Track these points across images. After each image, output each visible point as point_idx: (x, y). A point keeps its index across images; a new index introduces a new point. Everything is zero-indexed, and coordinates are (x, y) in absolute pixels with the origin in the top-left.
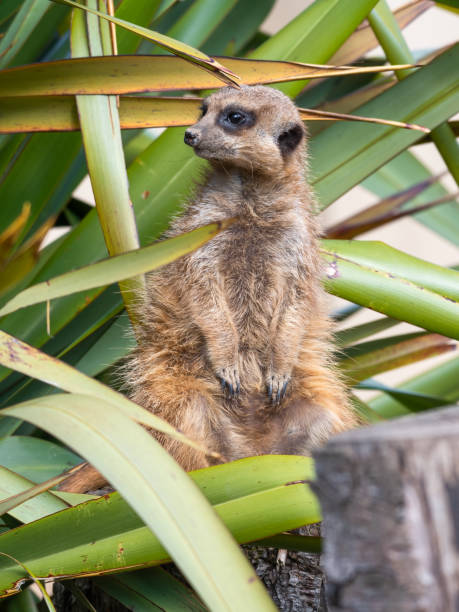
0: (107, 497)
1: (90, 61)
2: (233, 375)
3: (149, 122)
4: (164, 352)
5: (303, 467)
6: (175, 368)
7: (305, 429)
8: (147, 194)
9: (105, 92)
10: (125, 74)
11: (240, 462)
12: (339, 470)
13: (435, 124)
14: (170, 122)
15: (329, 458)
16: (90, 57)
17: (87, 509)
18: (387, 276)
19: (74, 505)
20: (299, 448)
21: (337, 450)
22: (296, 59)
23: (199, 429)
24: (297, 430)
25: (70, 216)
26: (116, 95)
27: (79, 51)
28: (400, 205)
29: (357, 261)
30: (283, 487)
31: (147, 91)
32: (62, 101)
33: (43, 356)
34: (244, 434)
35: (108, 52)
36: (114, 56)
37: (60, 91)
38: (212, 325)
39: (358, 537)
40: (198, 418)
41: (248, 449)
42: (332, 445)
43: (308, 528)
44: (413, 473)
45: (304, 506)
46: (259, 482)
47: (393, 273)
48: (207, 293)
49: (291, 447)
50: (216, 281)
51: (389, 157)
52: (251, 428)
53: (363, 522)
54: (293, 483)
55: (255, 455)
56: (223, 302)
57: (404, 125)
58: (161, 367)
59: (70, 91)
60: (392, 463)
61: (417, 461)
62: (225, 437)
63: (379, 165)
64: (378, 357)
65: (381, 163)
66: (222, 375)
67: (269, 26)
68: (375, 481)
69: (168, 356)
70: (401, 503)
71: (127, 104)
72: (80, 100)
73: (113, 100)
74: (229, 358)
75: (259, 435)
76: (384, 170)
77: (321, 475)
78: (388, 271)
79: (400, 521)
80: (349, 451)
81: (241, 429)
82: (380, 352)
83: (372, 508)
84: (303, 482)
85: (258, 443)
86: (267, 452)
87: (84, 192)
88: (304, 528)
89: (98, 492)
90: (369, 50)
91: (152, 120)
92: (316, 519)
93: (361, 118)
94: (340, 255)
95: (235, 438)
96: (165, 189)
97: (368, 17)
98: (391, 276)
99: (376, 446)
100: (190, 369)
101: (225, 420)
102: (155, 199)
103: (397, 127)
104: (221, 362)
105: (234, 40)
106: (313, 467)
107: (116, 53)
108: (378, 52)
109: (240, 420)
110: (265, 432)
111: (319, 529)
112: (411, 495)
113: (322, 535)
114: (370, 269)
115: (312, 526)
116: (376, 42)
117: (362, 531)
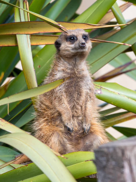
0: (27, 166)
1: (21, 23)
2: (70, 125)
3: (40, 43)
4: (45, 119)
5: (91, 155)
6: (50, 124)
7: (92, 142)
8: (40, 66)
9: (26, 33)
10: (32, 27)
11: (70, 154)
12: (102, 156)
13: (133, 43)
14: (47, 43)
15: (99, 152)
16: (21, 22)
17: (20, 169)
18: (118, 94)
19: (16, 168)
20: (89, 149)
21: (102, 150)
22: (88, 22)
23: (56, 144)
24: (89, 143)
25: (15, 74)
26: (29, 34)
27: (17, 20)
28: (122, 70)
29: (108, 89)
30: (84, 162)
31: (39, 33)
32: (12, 36)
33: (6, 122)
34: (71, 145)
35: (27, 20)
36: (28, 21)
37: (11, 33)
38: (63, 109)
39: (109, 178)
40: (56, 140)
41: (73, 150)
42: (100, 148)
43: (92, 175)
44: (127, 157)
45: (91, 168)
46: (77, 160)
47: (119, 93)
48: (61, 100)
49: (87, 149)
50: (63, 96)
51: (118, 54)
52: (74, 143)
53: (110, 173)
54: (88, 161)
55: (75, 151)
56: (66, 102)
57: (123, 44)
58: (45, 124)
59: (14, 33)
60: (120, 154)
61: (128, 153)
62: (65, 146)
63: (114, 57)
64: (115, 119)
65: (115, 56)
66: (67, 125)
67: (79, 11)
68: (114, 160)
69: (47, 120)
70: (123, 167)
71: (33, 37)
72: (17, 36)
73: (28, 36)
74: (69, 120)
75: (76, 145)
76: (116, 58)
77: (97, 158)
78: (118, 92)
79: (122, 173)
80: (106, 150)
81: (70, 143)
82: (116, 118)
83: (113, 169)
84: (91, 160)
85: (76, 148)
86: (79, 151)
87: (19, 66)
88: (91, 175)
89: (24, 164)
90: (111, 19)
91: (41, 43)
92: (95, 173)
93: (109, 42)
94: (102, 87)
95: (69, 146)
96: (45, 65)
97: (111, 8)
98: (119, 94)
99: (114, 148)
100: (55, 124)
101: (65, 140)
102: (42, 68)
103: (120, 44)
104: (67, 121)
105: (67, 16)
106: (94, 155)
107: (29, 21)
108: (114, 20)
109: (70, 140)
110: (79, 144)
111: (96, 176)
112: (126, 164)
113: (97, 177)
114: (112, 92)
115: (94, 175)
116: (114, 16)
117: (111, 176)
